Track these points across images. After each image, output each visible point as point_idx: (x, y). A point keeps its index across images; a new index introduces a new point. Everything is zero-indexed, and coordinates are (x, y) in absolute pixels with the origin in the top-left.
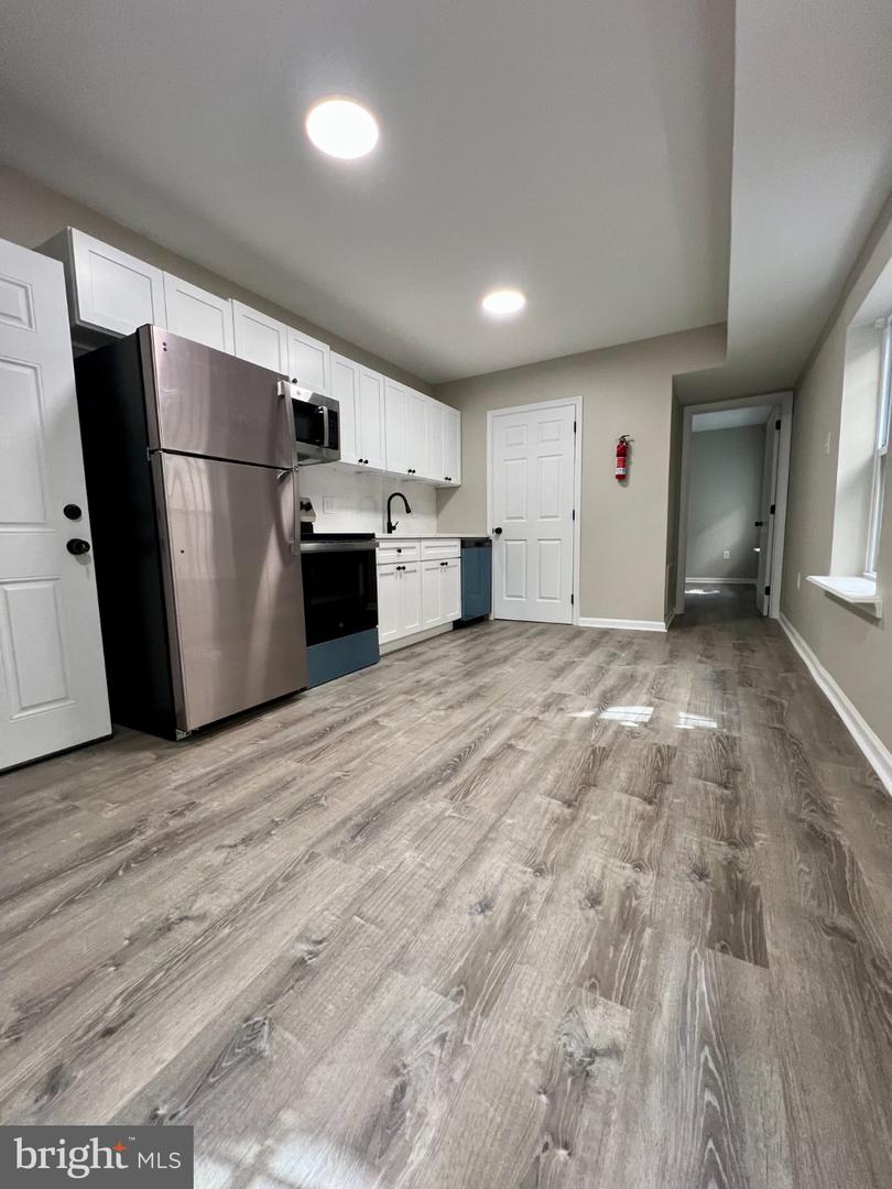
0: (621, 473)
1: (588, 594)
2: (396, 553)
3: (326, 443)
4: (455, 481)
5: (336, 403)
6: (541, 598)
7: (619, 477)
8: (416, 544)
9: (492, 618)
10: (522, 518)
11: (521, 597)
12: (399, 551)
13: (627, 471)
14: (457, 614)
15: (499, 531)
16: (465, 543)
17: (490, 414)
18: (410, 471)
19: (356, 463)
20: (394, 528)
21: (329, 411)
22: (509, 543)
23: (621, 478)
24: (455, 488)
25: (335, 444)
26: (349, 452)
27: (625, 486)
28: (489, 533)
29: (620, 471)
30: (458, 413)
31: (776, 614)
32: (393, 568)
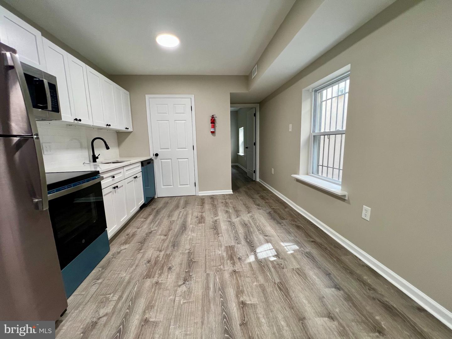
0: (213, 131)
1: (202, 182)
2: (111, 179)
3: (50, 107)
4: (130, 129)
5: (55, 78)
6: (181, 185)
7: (212, 132)
8: (121, 170)
9: (156, 197)
10: (168, 149)
11: (171, 185)
12: (114, 177)
13: (215, 130)
14: (142, 202)
15: (157, 155)
16: (143, 163)
17: (147, 96)
18: (107, 125)
19: (72, 121)
20: (97, 158)
21: (49, 83)
22: (162, 160)
23: (213, 133)
24: (130, 132)
25: (56, 108)
26: (67, 114)
27: (215, 136)
28: (151, 156)
29: (212, 130)
30: (128, 93)
31: (258, 180)
32: (110, 189)
